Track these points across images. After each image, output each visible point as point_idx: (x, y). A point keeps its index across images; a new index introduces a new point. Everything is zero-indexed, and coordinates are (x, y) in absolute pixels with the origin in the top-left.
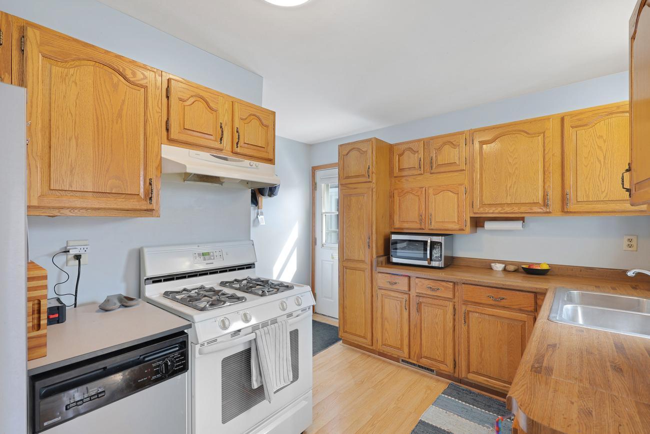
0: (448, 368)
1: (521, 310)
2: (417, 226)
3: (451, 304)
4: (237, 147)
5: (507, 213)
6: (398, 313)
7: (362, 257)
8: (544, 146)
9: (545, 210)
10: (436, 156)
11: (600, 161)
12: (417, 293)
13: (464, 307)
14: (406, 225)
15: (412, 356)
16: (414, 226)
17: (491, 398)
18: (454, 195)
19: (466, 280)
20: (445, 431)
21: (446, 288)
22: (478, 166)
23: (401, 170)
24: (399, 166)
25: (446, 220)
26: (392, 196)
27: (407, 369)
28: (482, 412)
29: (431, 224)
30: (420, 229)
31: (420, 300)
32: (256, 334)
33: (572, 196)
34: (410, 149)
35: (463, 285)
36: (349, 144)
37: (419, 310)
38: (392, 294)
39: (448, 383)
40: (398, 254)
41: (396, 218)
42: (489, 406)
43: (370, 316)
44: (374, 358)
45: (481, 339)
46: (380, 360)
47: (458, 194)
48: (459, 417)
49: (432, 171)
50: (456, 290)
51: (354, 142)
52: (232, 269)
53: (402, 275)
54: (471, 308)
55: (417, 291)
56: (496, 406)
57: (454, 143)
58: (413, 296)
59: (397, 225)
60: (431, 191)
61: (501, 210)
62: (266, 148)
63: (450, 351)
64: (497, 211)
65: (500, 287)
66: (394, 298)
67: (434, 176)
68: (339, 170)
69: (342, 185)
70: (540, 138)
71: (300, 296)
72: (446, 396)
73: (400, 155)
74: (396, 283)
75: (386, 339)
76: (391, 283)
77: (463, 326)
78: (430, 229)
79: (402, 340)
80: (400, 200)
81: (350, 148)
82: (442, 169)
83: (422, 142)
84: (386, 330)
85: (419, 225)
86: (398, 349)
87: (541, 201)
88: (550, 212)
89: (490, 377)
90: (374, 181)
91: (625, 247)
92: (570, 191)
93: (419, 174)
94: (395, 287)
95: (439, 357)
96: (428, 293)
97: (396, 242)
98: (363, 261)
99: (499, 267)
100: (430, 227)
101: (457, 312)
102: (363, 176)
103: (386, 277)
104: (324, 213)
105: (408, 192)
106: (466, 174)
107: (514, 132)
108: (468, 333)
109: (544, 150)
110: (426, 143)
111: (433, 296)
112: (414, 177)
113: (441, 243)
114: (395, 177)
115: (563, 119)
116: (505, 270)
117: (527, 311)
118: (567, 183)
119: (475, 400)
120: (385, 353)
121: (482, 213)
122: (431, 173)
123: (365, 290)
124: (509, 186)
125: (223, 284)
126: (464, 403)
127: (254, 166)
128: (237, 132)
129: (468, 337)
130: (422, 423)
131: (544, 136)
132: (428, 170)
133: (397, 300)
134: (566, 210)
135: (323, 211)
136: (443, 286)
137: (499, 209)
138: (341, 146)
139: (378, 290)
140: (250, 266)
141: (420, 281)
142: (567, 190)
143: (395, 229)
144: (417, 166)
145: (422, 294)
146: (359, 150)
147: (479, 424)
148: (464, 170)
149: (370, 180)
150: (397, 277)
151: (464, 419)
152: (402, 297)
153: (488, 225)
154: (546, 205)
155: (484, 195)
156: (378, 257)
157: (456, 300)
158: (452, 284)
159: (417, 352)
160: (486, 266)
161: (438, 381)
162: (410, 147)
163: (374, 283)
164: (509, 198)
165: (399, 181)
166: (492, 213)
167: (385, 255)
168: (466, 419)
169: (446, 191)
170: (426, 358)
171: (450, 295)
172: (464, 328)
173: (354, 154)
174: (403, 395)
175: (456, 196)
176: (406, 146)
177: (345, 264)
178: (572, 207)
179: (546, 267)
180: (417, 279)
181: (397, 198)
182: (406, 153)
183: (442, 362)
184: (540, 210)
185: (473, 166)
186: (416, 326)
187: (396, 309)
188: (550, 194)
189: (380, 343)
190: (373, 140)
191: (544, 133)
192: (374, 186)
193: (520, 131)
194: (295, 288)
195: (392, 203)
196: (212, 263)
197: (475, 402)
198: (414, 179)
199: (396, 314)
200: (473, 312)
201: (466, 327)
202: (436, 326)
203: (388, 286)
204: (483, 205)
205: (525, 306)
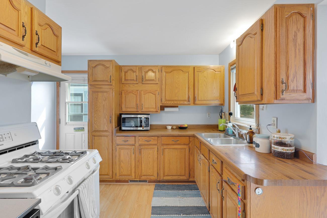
0: (154, 178)
1: (184, 144)
2: (135, 110)
3: (156, 147)
4: (36, 47)
5: (173, 104)
6: (129, 156)
7: (106, 128)
8: (188, 78)
9: (188, 103)
10: (145, 75)
11: (205, 86)
12: (139, 144)
13: (162, 147)
14: (129, 110)
15: (136, 177)
16: (134, 110)
17: (173, 185)
18: (153, 95)
19: (163, 134)
20: (164, 206)
21: (154, 139)
22: (164, 82)
23: (125, 80)
24: (125, 78)
25: (150, 107)
26: (121, 94)
27: (133, 184)
28: (172, 192)
29: (142, 109)
30: (137, 112)
31: (141, 148)
32: (79, 190)
33: (197, 98)
34: (131, 70)
35: (162, 137)
36: (96, 61)
37: (140, 152)
38: (126, 147)
39: (154, 184)
40: (126, 125)
41: (123, 106)
42: (174, 188)
43: (111, 161)
44: (113, 185)
45: (169, 160)
46: (117, 185)
47: (155, 95)
48: (166, 198)
49: (143, 83)
50: (158, 140)
51: (100, 60)
52: (20, 147)
53: (131, 136)
54: (165, 147)
55: (140, 143)
56: (176, 187)
57: (153, 70)
58: (137, 146)
59: (124, 109)
60: (142, 92)
61: (173, 103)
62: (56, 52)
63: (156, 169)
64: (171, 103)
65: (177, 135)
66: (126, 149)
67: (144, 85)
68: (88, 75)
69: (90, 85)
70: (187, 74)
71: (94, 157)
72: (157, 191)
73: (126, 72)
74: (127, 141)
75: (122, 172)
76: (125, 141)
77: (162, 156)
78: (141, 112)
79: (131, 170)
80: (125, 96)
81: (97, 63)
82: (148, 82)
83: (138, 67)
84: (122, 167)
85: (136, 109)
86: (129, 175)
87: (187, 100)
88: (190, 104)
89: (173, 176)
90: (114, 85)
91: (208, 117)
92: (196, 95)
93: (136, 84)
94: (127, 143)
95: (150, 173)
96: (145, 143)
97: (124, 119)
98: (106, 131)
99: (169, 127)
100: (142, 111)
101: (159, 150)
102: (107, 81)
103: (121, 138)
104: (67, 102)
105: (130, 92)
106: (159, 86)
107: (178, 70)
108: (164, 159)
109: (188, 79)
110: (141, 68)
111: (148, 144)
112: (134, 85)
113: (149, 118)
114: (122, 84)
115: (194, 68)
116: (172, 128)
117: (186, 144)
118: (195, 92)
119: (168, 188)
120: (121, 180)
121: (166, 104)
122: (142, 84)
123: (108, 147)
124: (176, 92)
125: (14, 161)
126: (165, 191)
127: (48, 65)
128: (37, 34)
129: (164, 160)
130: (153, 207)
131: (188, 73)
132: (141, 82)
133: (128, 150)
134: (195, 103)
135: (67, 101)
136: (153, 139)
137: (173, 102)
138: (89, 61)
139: (117, 146)
140: (34, 143)
141: (141, 138)
142: (195, 96)
143: (122, 112)
144: (135, 79)
145: (142, 144)
146: (104, 65)
147: (174, 197)
148: (158, 84)
149: (111, 84)
150: (128, 137)
151: (168, 198)
152: (131, 148)
153: (166, 109)
154: (189, 101)
155: (166, 96)
156: (115, 128)
157: (158, 144)
158: (157, 137)
159: (139, 174)
160: (164, 127)
161: (149, 185)
162: (131, 69)
163: (114, 143)
164: (176, 98)
165: (125, 86)
166: (170, 104)
167: (118, 126)
168: (169, 197)
169: (150, 93)
170: (144, 175)
171: (156, 143)
172: (162, 157)
173: (100, 68)
174: (138, 198)
175: (154, 96)
176: (129, 68)
177: (94, 134)
178: (197, 102)
179: (186, 126)
180: (139, 137)
181: (123, 95)
182: (129, 72)
183: (152, 175)
184: (187, 103)
185: (162, 82)
186: (138, 161)
187: (128, 154)
188: (190, 97)
189: (118, 175)
190: (113, 61)
191: (188, 72)
192: (114, 87)
193: (181, 70)
194: (88, 153)
195: (121, 97)
196: (3, 145)
197: (168, 189)
198: (133, 85)
199: (128, 157)
200: (166, 148)
201: (163, 156)
202: (149, 159)
203: (123, 143)
204: (166, 100)
205: (186, 142)
